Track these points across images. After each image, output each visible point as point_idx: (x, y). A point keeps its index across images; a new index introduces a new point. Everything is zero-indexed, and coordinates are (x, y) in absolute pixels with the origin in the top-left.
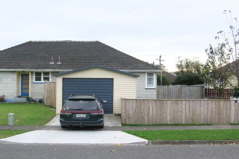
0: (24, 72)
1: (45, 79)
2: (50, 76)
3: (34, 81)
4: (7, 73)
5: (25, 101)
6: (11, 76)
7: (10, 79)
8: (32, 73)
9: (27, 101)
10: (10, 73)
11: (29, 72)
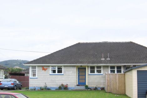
0: (81, 66)
1: (98, 71)
2: (102, 69)
3: (90, 73)
4: (69, 67)
5: (84, 89)
6: (72, 69)
7: (71, 72)
8: (88, 66)
9: (86, 88)
10: (71, 67)
11: (86, 66)
